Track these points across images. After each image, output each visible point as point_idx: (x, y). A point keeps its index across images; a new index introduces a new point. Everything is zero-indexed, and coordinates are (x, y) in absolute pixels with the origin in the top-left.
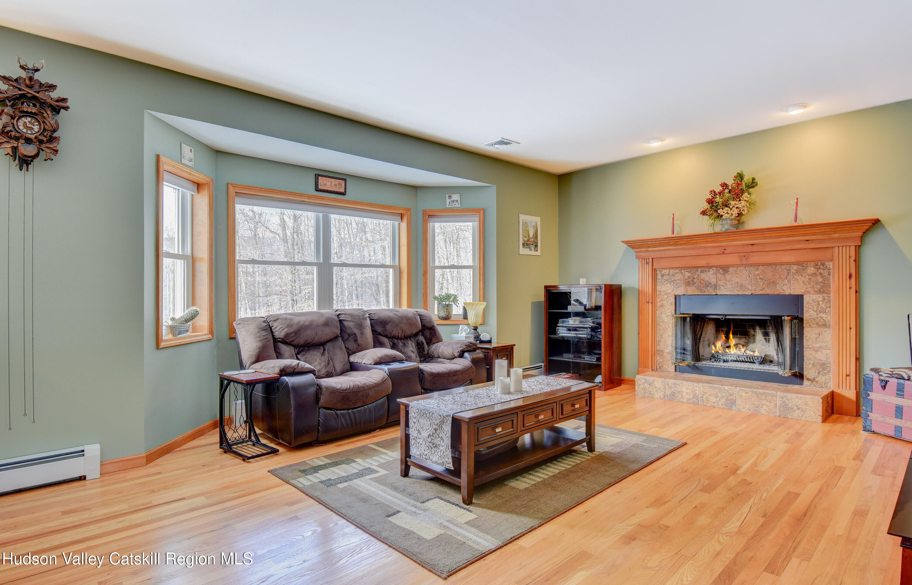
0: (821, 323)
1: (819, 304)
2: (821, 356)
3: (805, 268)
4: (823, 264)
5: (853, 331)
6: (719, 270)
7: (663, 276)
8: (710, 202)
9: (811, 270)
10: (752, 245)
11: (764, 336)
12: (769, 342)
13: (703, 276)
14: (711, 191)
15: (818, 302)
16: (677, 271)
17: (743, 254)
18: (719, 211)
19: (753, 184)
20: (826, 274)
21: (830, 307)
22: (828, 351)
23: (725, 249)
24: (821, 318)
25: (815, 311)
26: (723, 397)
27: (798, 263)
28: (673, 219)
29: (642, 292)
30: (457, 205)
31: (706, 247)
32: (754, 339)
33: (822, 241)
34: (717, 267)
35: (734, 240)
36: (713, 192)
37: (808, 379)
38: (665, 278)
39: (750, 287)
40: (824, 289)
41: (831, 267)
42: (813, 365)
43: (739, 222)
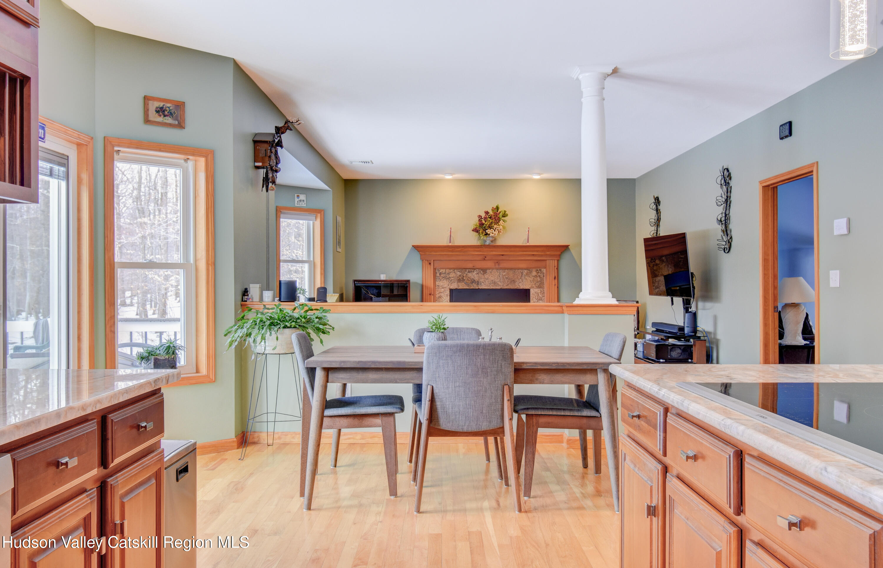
1: (538, 295)
3: (531, 272)
4: (540, 270)
6: (480, 271)
7: (440, 274)
8: (481, 224)
9: (534, 273)
10: (502, 255)
13: (470, 275)
15: (538, 293)
16: (451, 271)
17: (496, 261)
18: (487, 231)
19: (505, 215)
20: (542, 276)
21: (544, 297)
23: (485, 257)
25: (536, 299)
27: (527, 269)
28: (451, 232)
29: (425, 286)
30: (303, 205)
31: (473, 255)
33: (542, 256)
34: (479, 269)
35: (492, 251)
36: (480, 217)
38: (442, 275)
39: (500, 284)
40: (540, 286)
41: (545, 272)
43: (494, 240)
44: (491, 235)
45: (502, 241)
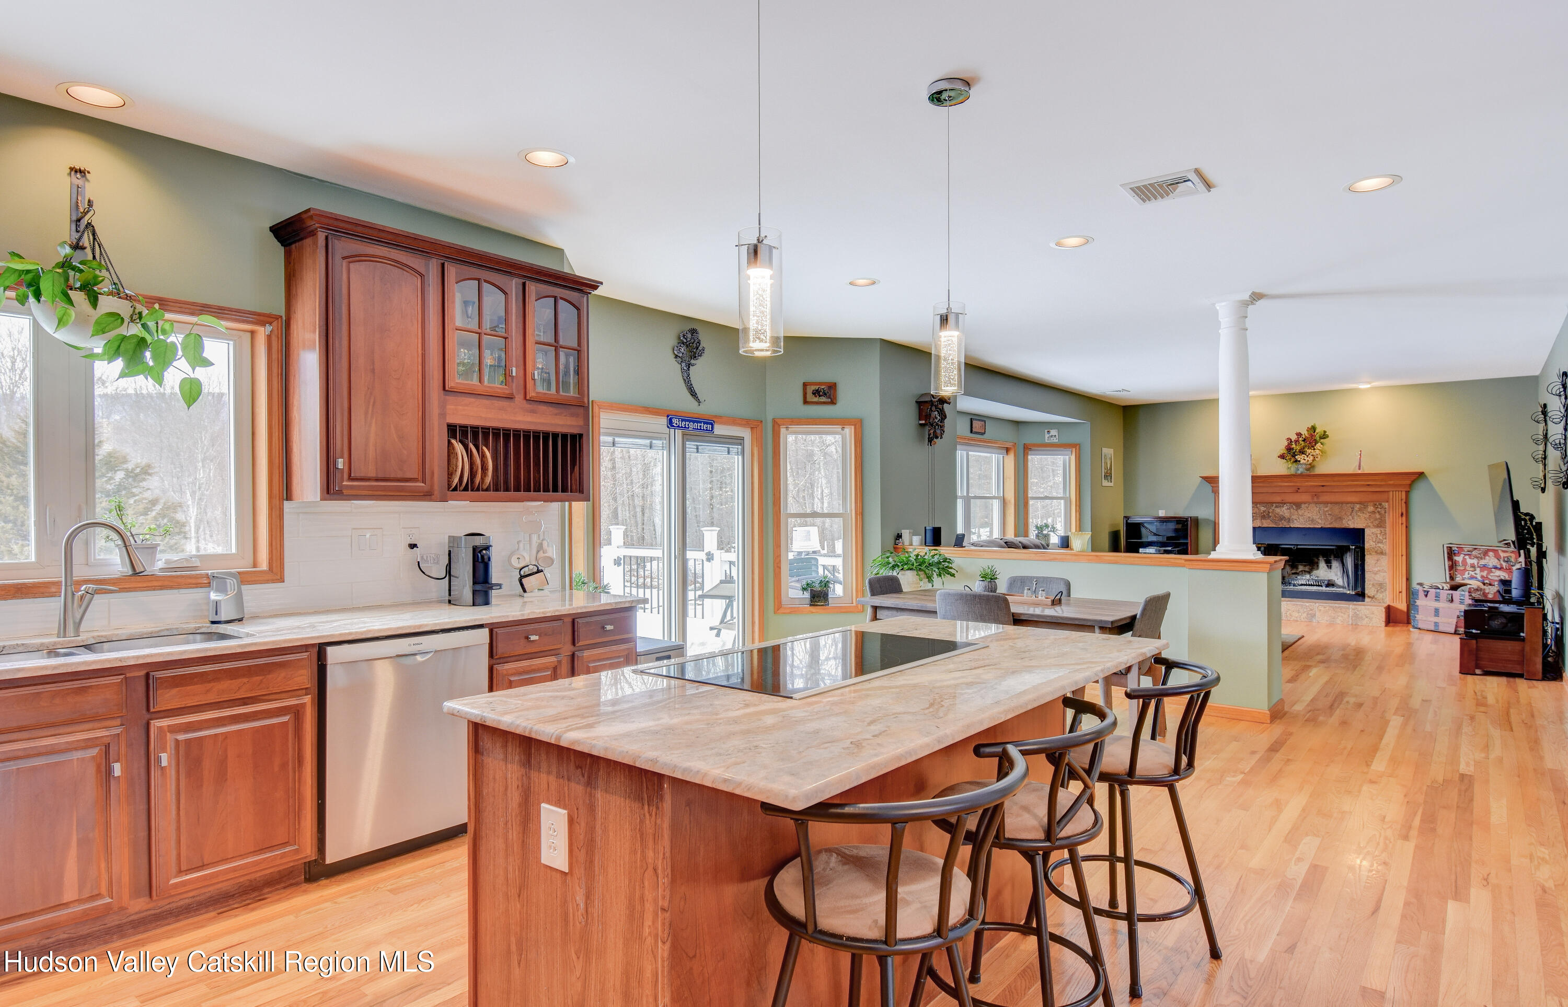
0: (1379, 552)
1: (1377, 536)
2: (1379, 578)
3: (1366, 507)
4: (1380, 505)
5: (1404, 557)
6: (1292, 506)
8: (1289, 449)
9: (1371, 508)
10: (1323, 486)
11: (1326, 563)
12: (1330, 568)
13: (1278, 510)
15: (1376, 534)
17: (1314, 494)
18: (1296, 457)
19: (1324, 436)
20: (1383, 512)
21: (1386, 539)
22: (1385, 574)
23: (1299, 489)
24: (1379, 547)
25: (1374, 542)
26: (1304, 612)
27: (1360, 503)
30: (1055, 440)
31: (1281, 486)
32: (1318, 566)
33: (1380, 486)
34: (1290, 503)
35: (1307, 481)
36: (1289, 440)
37: (1369, 597)
39: (1320, 522)
40: (1381, 524)
41: (1387, 507)
42: (1373, 585)
43: (1311, 466)
44: (1302, 461)
45: (1324, 468)
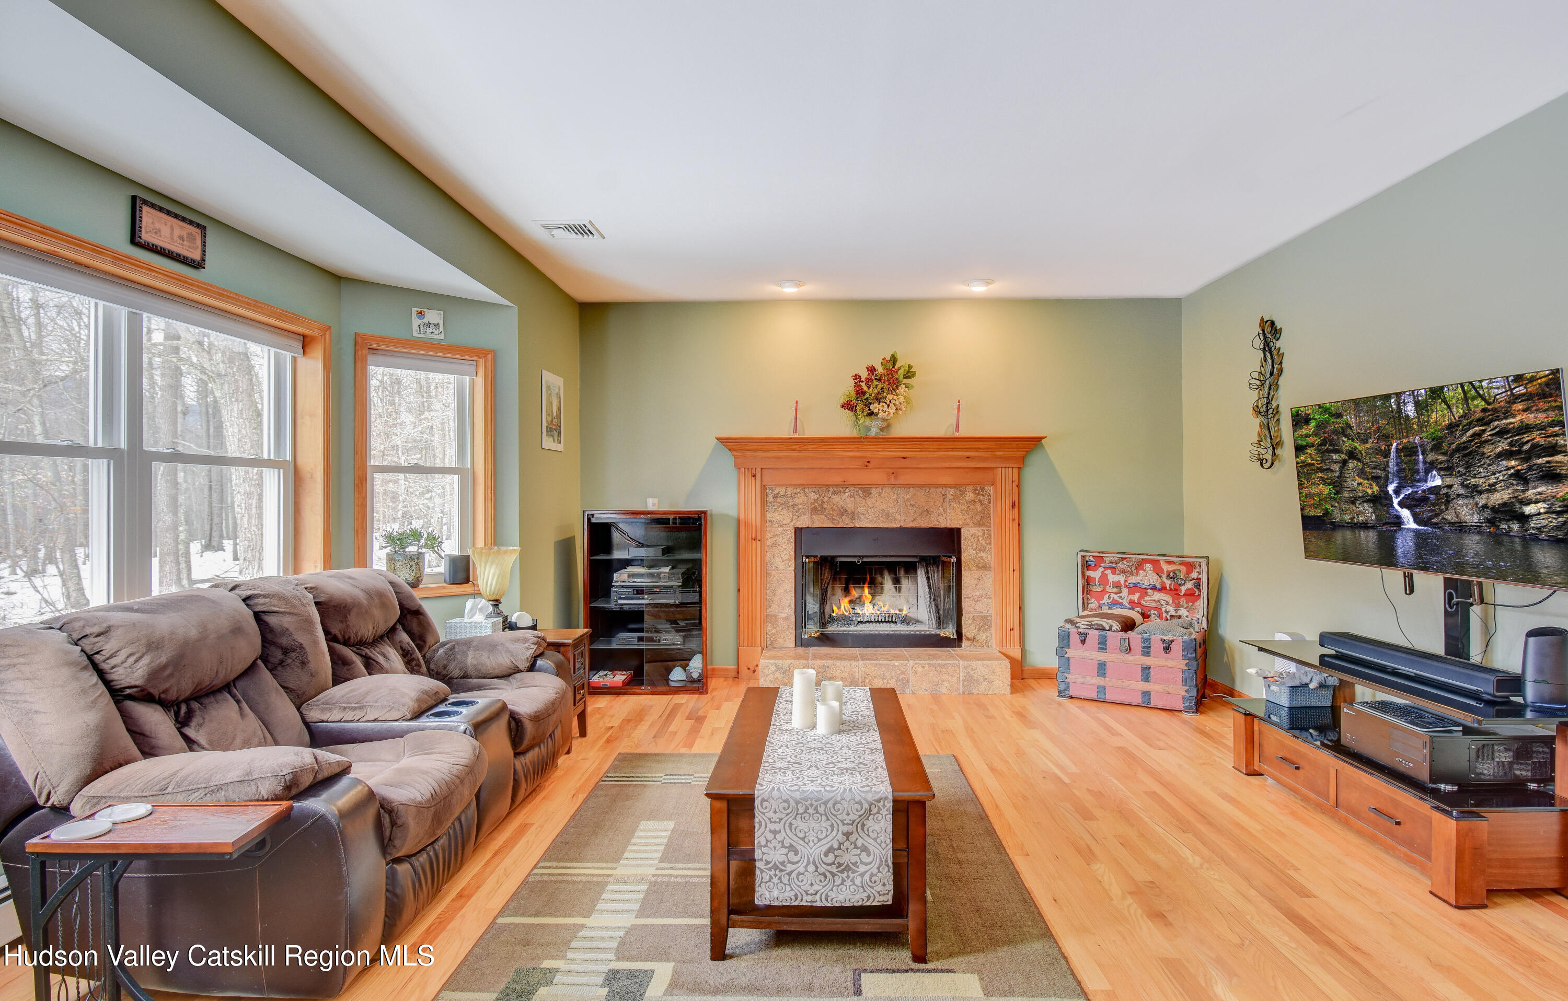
0: (980, 565)
1: (978, 540)
2: (981, 607)
3: (963, 493)
4: (983, 489)
5: (1017, 573)
6: (858, 492)
7: (775, 497)
8: (860, 393)
9: (970, 496)
10: (904, 458)
11: (894, 583)
12: (900, 591)
13: (836, 499)
14: (856, 375)
16: (798, 490)
17: (890, 470)
18: (872, 407)
19: (909, 374)
20: (986, 502)
21: (990, 544)
22: (989, 601)
23: (869, 462)
24: (981, 557)
25: (974, 550)
26: (892, 677)
27: (955, 486)
28: (796, 409)
29: (745, 522)
30: (437, 335)
31: (843, 457)
32: (882, 588)
33: (985, 459)
34: (855, 486)
35: (882, 450)
36: (857, 377)
37: (968, 639)
38: (779, 500)
39: (899, 517)
40: (984, 521)
41: (991, 492)
42: (973, 619)
43: (887, 427)
44: (881, 415)
45: (905, 428)
